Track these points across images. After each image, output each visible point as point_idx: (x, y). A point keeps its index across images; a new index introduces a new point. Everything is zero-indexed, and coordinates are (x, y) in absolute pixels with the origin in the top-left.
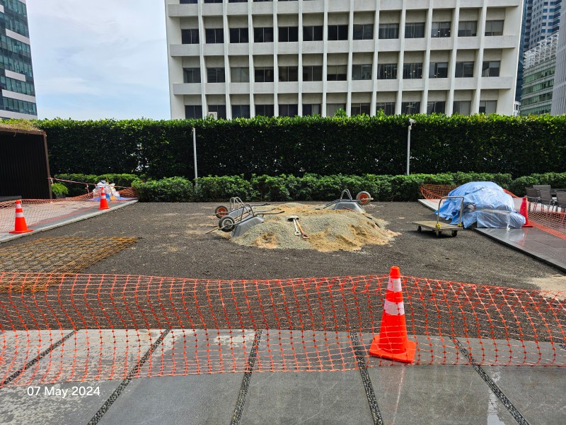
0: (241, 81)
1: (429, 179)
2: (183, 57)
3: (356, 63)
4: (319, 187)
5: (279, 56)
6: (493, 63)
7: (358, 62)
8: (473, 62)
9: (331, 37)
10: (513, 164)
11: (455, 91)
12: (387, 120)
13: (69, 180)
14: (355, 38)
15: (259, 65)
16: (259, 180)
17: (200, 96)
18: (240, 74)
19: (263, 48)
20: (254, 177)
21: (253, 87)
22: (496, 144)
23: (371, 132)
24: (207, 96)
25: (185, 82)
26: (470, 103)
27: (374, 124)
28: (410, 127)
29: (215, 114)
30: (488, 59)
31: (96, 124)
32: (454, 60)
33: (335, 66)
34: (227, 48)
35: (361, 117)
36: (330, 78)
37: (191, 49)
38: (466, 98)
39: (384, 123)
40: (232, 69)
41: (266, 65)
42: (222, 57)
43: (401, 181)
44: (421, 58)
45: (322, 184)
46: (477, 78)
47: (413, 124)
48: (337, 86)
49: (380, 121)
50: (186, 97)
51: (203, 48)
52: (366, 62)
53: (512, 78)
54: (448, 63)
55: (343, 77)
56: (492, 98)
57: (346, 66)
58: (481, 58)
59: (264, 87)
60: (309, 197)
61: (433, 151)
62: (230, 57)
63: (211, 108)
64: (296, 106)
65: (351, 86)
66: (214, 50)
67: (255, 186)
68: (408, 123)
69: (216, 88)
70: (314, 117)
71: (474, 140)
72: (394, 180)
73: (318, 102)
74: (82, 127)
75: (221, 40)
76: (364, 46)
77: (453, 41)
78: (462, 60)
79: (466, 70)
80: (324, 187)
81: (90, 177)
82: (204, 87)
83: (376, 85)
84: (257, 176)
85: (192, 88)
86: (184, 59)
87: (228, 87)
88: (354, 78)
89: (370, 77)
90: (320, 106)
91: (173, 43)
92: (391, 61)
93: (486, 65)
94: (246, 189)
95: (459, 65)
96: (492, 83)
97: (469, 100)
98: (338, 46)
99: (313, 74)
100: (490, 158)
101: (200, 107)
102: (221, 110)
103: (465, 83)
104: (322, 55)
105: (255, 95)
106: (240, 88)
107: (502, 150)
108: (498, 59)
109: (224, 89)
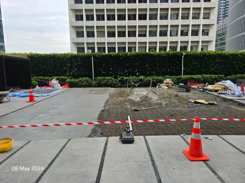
0: (101, 37)
1: (192, 77)
2: (76, 26)
3: (150, 30)
4: (147, 81)
5: (118, 26)
6: (206, 30)
7: (151, 29)
8: (198, 30)
9: (140, 19)
10: (224, 71)
11: (191, 41)
12: (174, 53)
13: (38, 79)
14: (150, 19)
15: (109, 30)
16: (121, 78)
17: (84, 43)
18: (101, 34)
19: (111, 23)
20: (118, 77)
21: (106, 40)
22: (217, 63)
23: (167, 58)
24: (87, 43)
25: (77, 37)
26: (197, 46)
27: (168, 55)
28: (183, 56)
29: (90, 51)
30: (204, 29)
31: (49, 55)
32: (190, 28)
33: (142, 31)
34: (95, 23)
35: (162, 52)
36: (139, 36)
37: (80, 23)
38: (196, 44)
39: (172, 54)
40: (97, 31)
41: (112, 30)
42: (93, 27)
43: (181, 78)
44: (177, 28)
45: (148, 80)
46: (200, 36)
47: (184, 55)
48: (143, 39)
49: (170, 54)
50: (77, 44)
51: (85, 23)
52: (154, 29)
53: (214, 36)
54: (188, 30)
55: (145, 35)
56: (206, 44)
57: (146, 31)
58: (201, 28)
59: (112, 40)
60: (143, 85)
61: (192, 66)
62: (97, 27)
63: (88, 48)
64: (125, 48)
65: (148, 39)
66: (90, 23)
67: (119, 81)
68: (182, 55)
69: (91, 40)
70: (133, 52)
71: (209, 61)
72: (178, 78)
73: (134, 46)
74: (43, 56)
75: (93, 19)
76: (153, 23)
77: (190, 21)
78: (193, 29)
79: (195, 33)
80: (149, 81)
81: (47, 78)
82: (85, 40)
83: (158, 39)
84: (120, 77)
85: (80, 40)
86: (77, 27)
87: (96, 40)
88: (150, 36)
89: (156, 36)
90: (135, 48)
91: (72, 20)
92: (165, 29)
93: (203, 31)
94: (116, 82)
95: (192, 31)
96: (206, 38)
97: (197, 45)
98: (143, 23)
99: (132, 34)
100: (215, 69)
101: (84, 48)
102: (93, 49)
103: (195, 38)
104: (136, 26)
105: (108, 43)
106: (101, 40)
107: (220, 65)
108: (208, 29)
109: (94, 40)
